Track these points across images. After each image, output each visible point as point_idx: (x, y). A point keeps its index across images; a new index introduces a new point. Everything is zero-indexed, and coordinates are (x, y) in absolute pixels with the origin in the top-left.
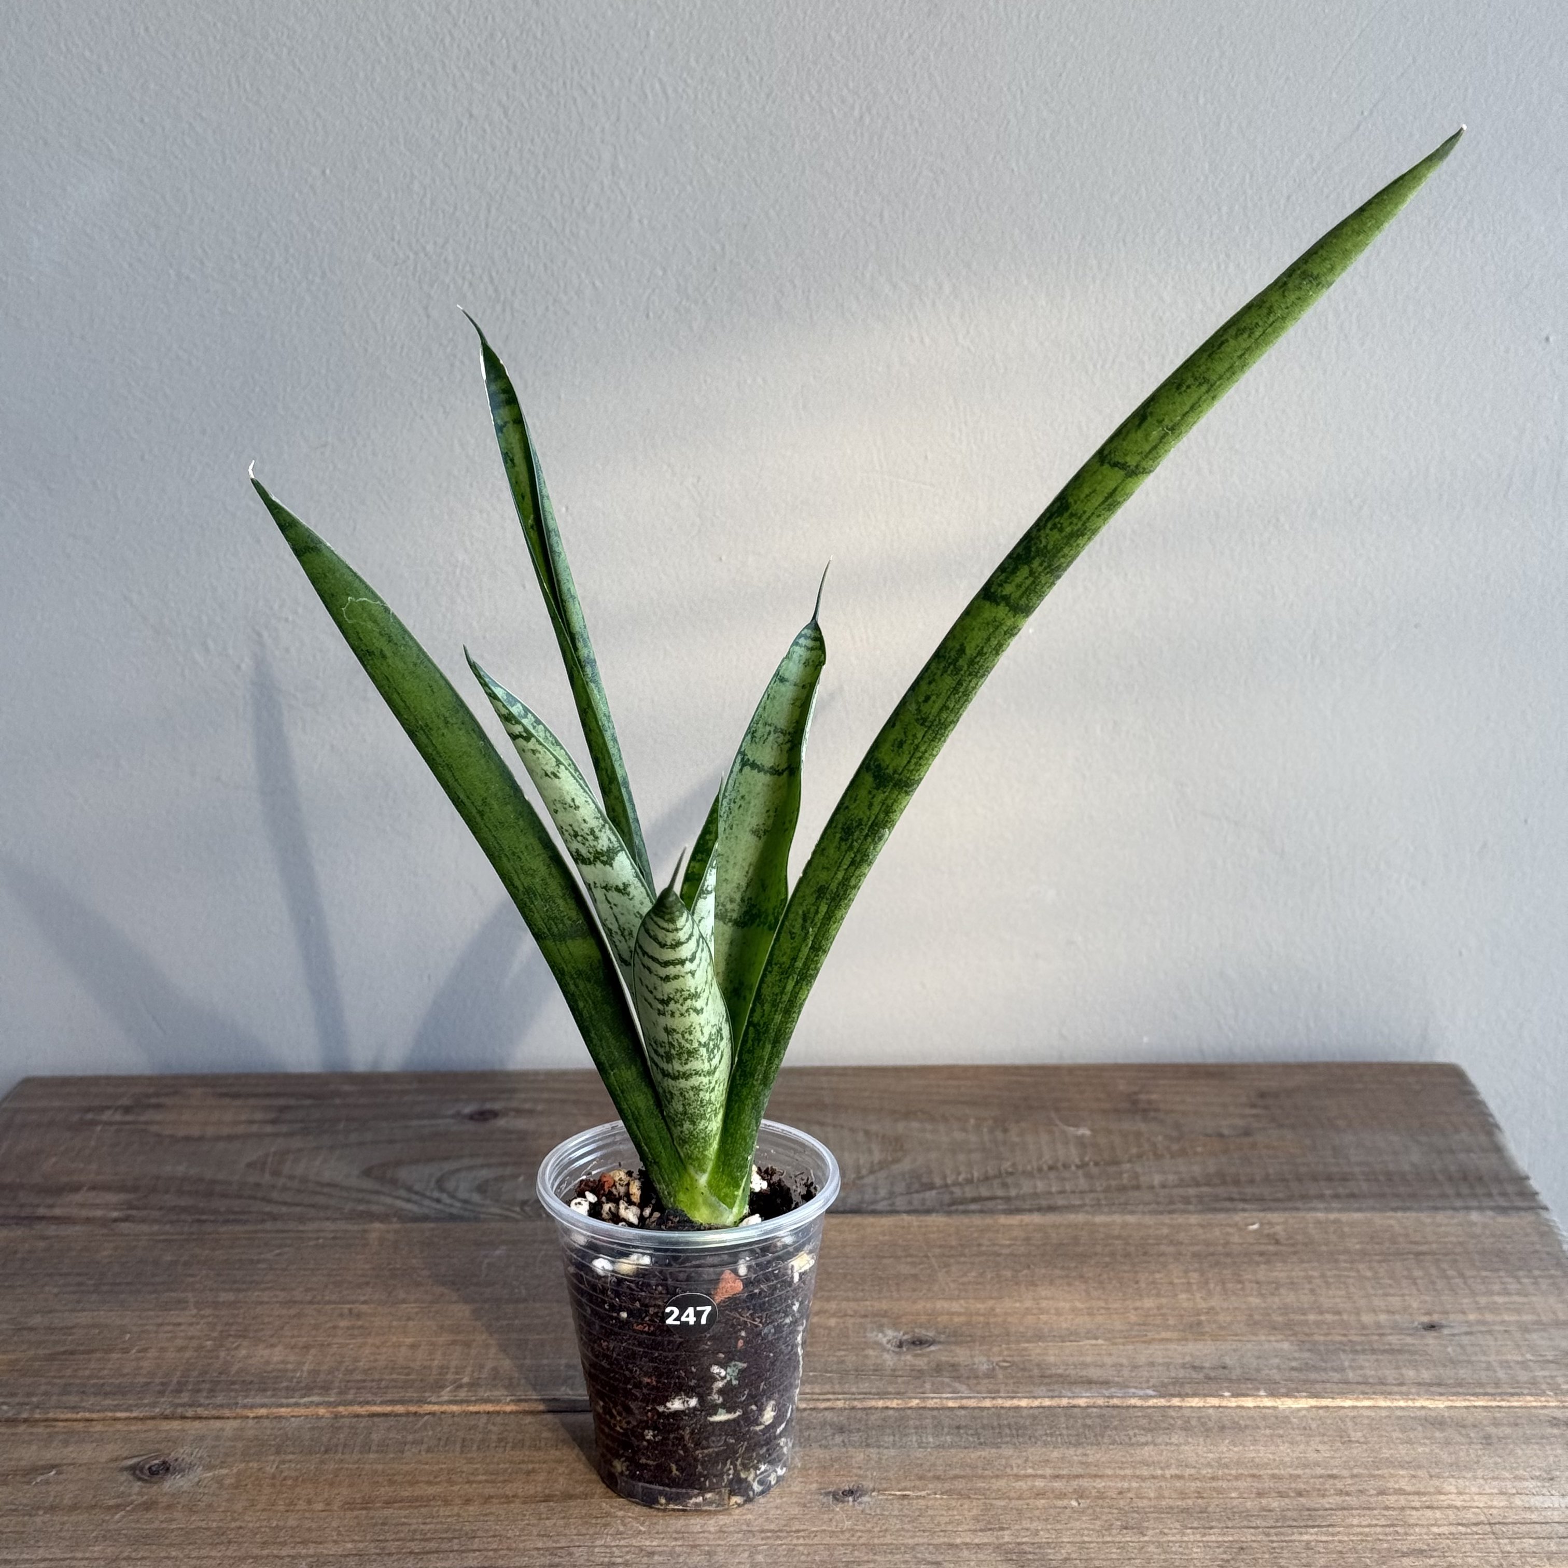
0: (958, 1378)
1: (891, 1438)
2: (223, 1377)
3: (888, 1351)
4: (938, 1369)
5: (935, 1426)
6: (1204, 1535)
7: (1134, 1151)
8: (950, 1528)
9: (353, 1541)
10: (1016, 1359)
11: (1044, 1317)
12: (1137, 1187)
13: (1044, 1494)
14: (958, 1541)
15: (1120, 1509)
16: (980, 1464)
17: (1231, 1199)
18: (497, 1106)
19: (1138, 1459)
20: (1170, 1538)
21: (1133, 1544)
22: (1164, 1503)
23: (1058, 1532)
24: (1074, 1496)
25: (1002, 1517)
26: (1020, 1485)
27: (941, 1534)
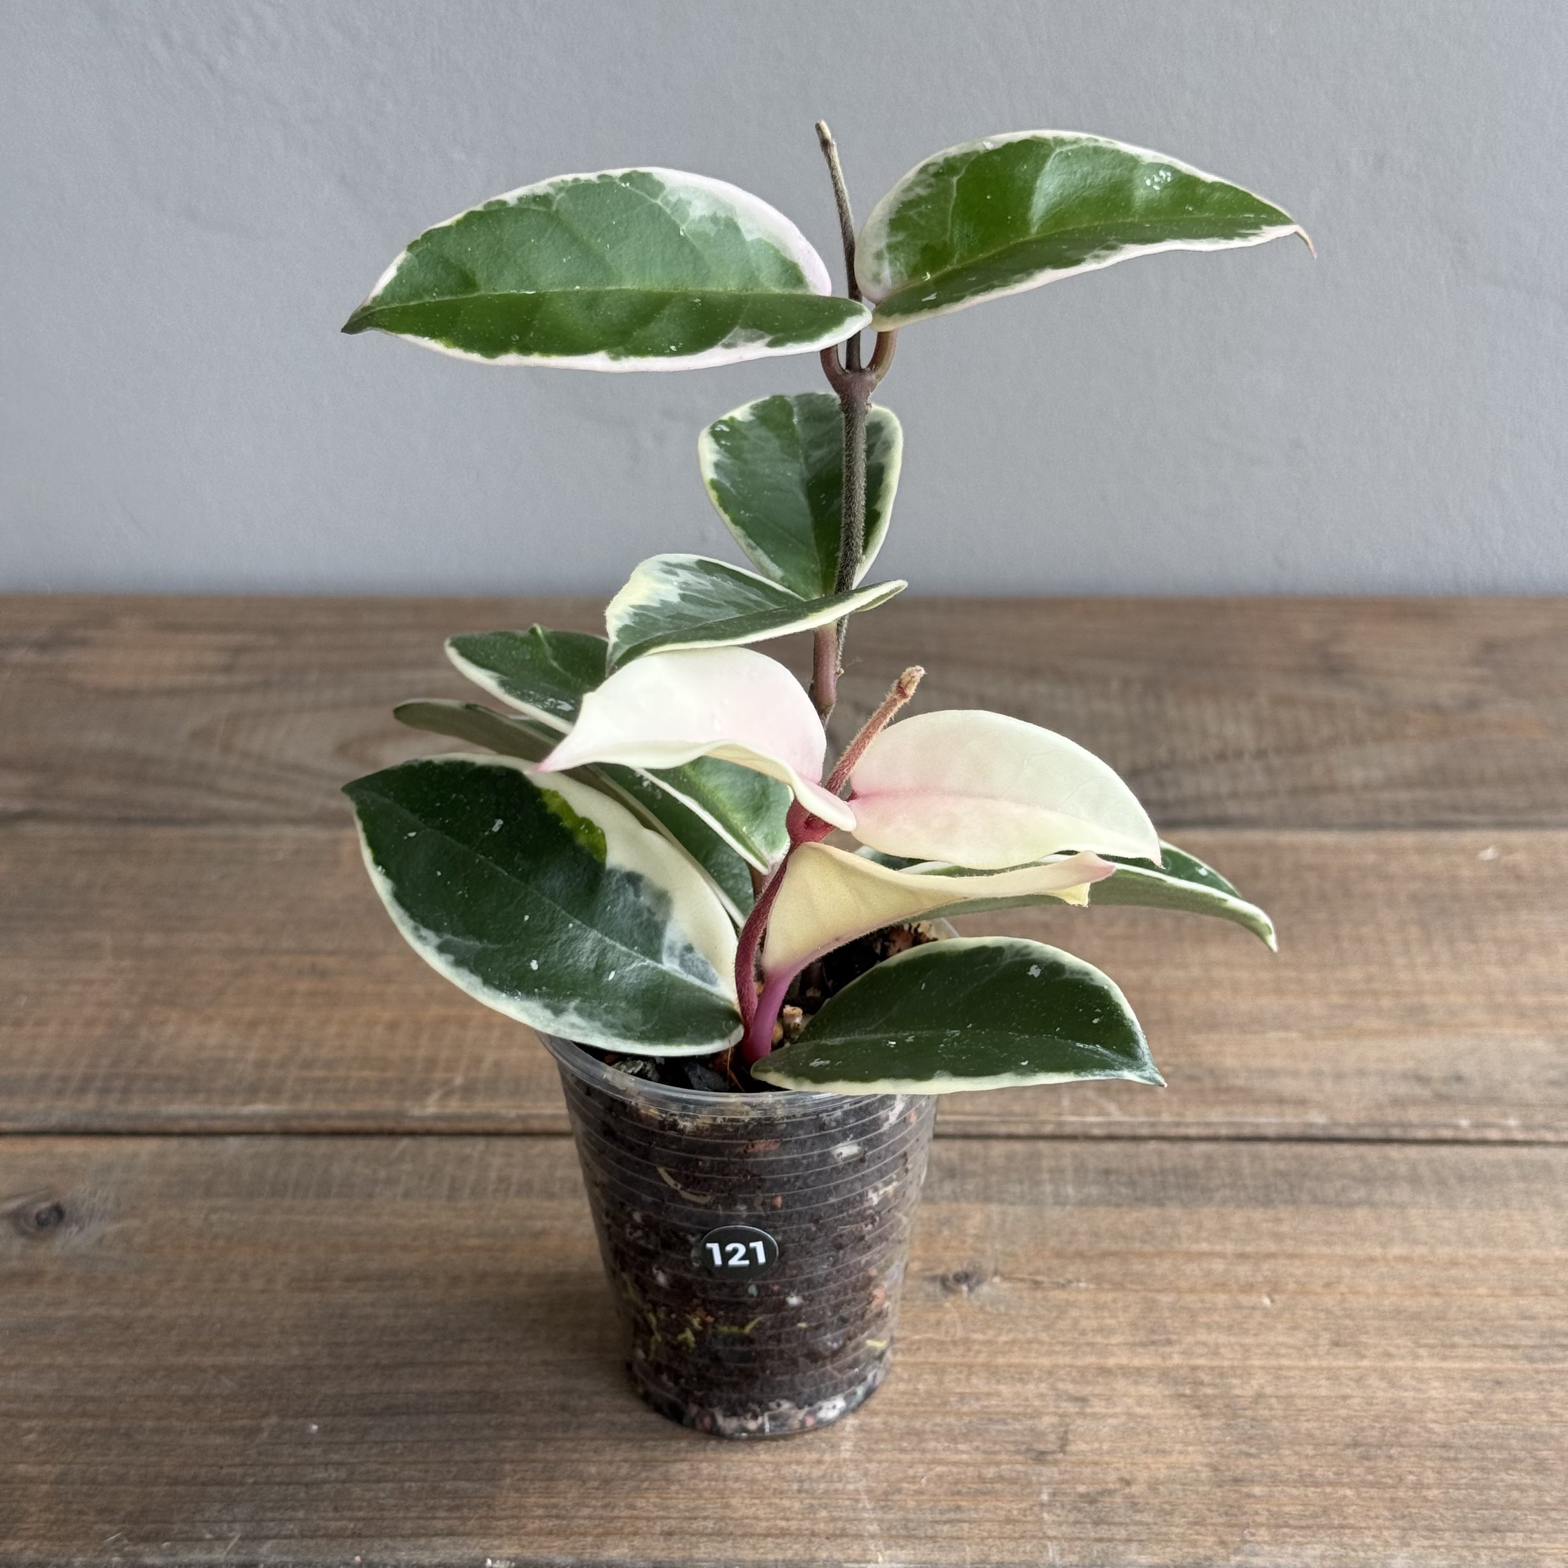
0: (1104, 1090)
1: (1017, 1189)
2: (143, 1070)
5: (1076, 1170)
6: (1445, 1358)
7: (1326, 731)
8: (1099, 1339)
9: (301, 1344)
10: (1183, 1060)
11: (1216, 995)
12: (1333, 789)
13: (1223, 1284)
14: (1111, 1362)
15: (1328, 1312)
16: (1138, 1233)
17: (1455, 808)
19: (1351, 1228)
20: (1401, 1363)
21: (1348, 1372)
22: (1387, 1303)
23: (1246, 1349)
24: (1266, 1289)
25: (1169, 1322)
26: (1192, 1268)
27: (1088, 1349)
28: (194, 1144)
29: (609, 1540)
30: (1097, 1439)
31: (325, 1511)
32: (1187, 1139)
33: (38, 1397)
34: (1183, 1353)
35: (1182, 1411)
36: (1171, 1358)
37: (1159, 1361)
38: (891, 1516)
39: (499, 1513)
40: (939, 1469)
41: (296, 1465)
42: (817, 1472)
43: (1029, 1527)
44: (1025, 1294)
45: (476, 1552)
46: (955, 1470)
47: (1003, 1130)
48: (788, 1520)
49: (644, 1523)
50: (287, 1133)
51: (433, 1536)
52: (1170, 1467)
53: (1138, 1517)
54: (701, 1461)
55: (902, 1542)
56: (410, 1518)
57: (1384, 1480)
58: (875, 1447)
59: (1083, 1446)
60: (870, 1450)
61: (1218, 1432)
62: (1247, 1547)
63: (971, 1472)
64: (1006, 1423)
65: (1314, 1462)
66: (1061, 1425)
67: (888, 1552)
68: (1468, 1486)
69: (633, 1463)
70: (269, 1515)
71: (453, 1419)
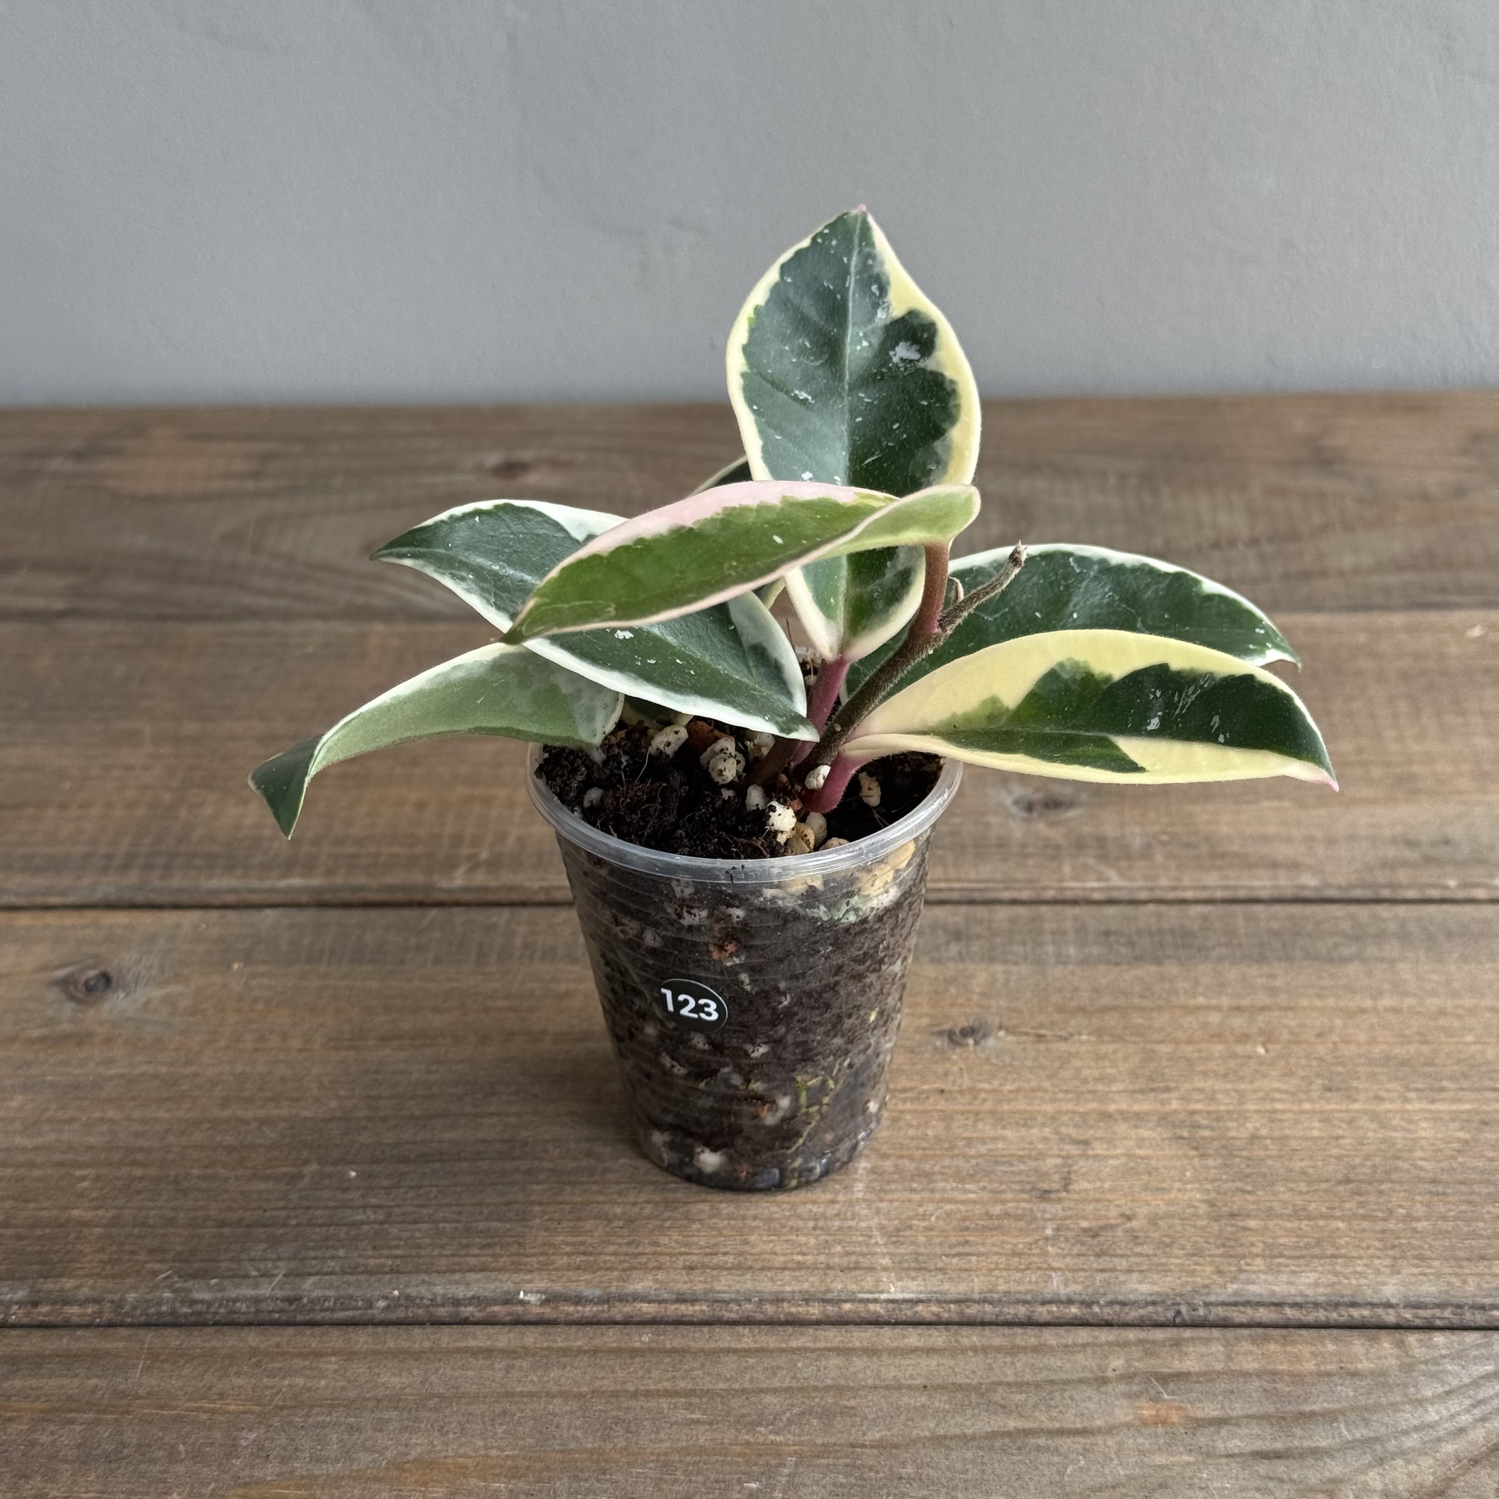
0: (1104, 857)
1: (1020, 950)
2: (183, 848)
3: (1014, 817)
4: (1080, 845)
5: (1077, 932)
6: (1433, 1101)
7: (1317, 519)
8: (1100, 1087)
9: (338, 1098)
10: (1179, 829)
12: (1324, 573)
13: (1220, 1036)
14: (1112, 1108)
15: (1321, 1059)
16: (1137, 989)
17: (1443, 590)
18: (526, 455)
19: (1343, 982)
20: (1389, 1106)
21: (1340, 1115)
22: (1377, 1050)
23: (1241, 1094)
24: (1261, 1039)
25: (1167, 1070)
26: (1189, 1021)
27: (1089, 1096)
28: (232, 916)
29: (634, 1274)
30: (1099, 1179)
31: (364, 1250)
32: (1184, 902)
33: (91, 1148)
34: (1181, 1099)
35: (1180, 1153)
36: (1169, 1104)
37: (1158, 1106)
38: (902, 1250)
39: (528, 1251)
40: (948, 1207)
41: (335, 1208)
42: (832, 1210)
43: (1035, 1259)
44: (1029, 1046)
45: (508, 1286)
46: (962, 1208)
47: (1006, 895)
48: (804, 1254)
49: (667, 1258)
50: (323, 905)
51: (468, 1271)
52: (1169, 1203)
53: (1138, 1249)
54: (721, 1202)
55: (913, 1274)
56: (445, 1256)
57: (1375, 1214)
58: (887, 1187)
59: (1085, 1185)
60: (882, 1190)
61: (1214, 1171)
62: (1243, 1276)
63: (978, 1210)
64: (1010, 1164)
65: (1307, 1197)
66: (1063, 1166)
67: (900, 1284)
68: (1455, 1219)
69: (656, 1204)
70: (312, 1253)
71: (485, 1165)
